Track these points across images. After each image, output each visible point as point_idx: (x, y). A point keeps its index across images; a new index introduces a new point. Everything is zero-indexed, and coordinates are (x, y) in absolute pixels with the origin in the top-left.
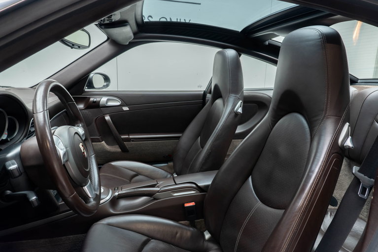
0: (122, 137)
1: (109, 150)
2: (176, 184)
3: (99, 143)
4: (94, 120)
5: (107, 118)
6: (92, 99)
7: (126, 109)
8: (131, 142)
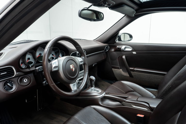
0: (130, 68)
1: (123, 74)
2: (137, 101)
3: (119, 70)
4: (118, 57)
5: (124, 57)
6: (117, 47)
7: (134, 53)
8: (135, 72)
